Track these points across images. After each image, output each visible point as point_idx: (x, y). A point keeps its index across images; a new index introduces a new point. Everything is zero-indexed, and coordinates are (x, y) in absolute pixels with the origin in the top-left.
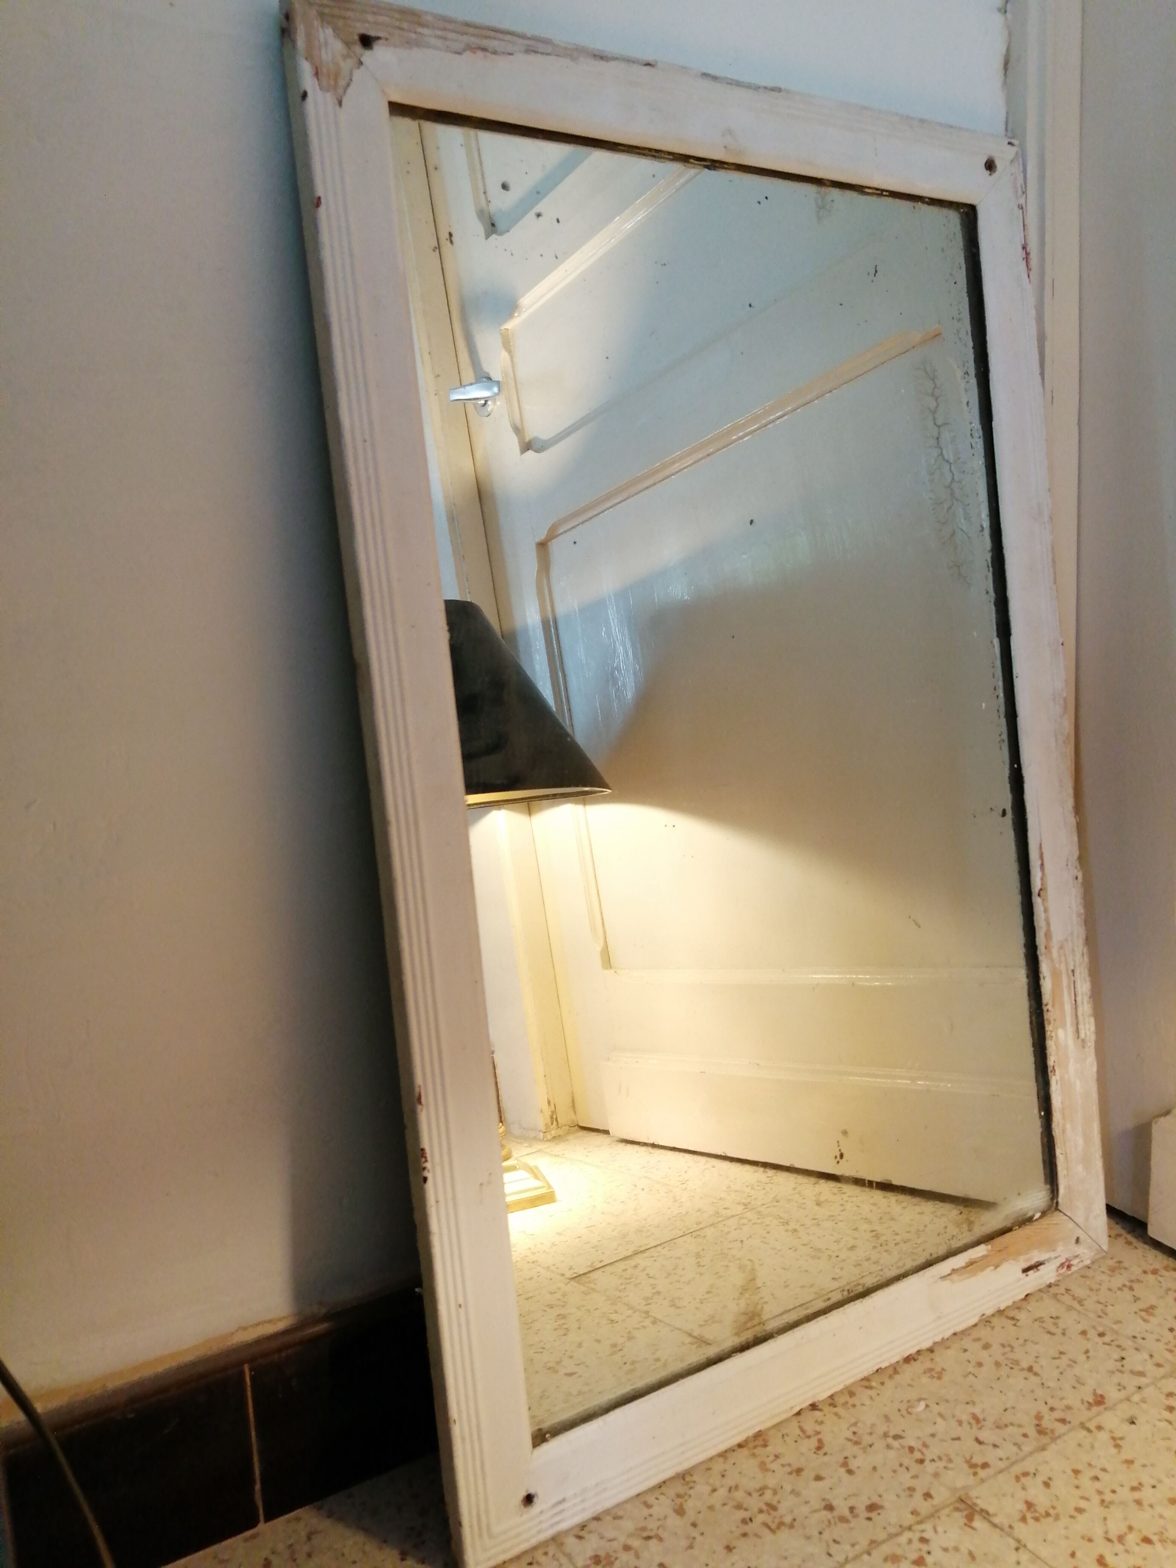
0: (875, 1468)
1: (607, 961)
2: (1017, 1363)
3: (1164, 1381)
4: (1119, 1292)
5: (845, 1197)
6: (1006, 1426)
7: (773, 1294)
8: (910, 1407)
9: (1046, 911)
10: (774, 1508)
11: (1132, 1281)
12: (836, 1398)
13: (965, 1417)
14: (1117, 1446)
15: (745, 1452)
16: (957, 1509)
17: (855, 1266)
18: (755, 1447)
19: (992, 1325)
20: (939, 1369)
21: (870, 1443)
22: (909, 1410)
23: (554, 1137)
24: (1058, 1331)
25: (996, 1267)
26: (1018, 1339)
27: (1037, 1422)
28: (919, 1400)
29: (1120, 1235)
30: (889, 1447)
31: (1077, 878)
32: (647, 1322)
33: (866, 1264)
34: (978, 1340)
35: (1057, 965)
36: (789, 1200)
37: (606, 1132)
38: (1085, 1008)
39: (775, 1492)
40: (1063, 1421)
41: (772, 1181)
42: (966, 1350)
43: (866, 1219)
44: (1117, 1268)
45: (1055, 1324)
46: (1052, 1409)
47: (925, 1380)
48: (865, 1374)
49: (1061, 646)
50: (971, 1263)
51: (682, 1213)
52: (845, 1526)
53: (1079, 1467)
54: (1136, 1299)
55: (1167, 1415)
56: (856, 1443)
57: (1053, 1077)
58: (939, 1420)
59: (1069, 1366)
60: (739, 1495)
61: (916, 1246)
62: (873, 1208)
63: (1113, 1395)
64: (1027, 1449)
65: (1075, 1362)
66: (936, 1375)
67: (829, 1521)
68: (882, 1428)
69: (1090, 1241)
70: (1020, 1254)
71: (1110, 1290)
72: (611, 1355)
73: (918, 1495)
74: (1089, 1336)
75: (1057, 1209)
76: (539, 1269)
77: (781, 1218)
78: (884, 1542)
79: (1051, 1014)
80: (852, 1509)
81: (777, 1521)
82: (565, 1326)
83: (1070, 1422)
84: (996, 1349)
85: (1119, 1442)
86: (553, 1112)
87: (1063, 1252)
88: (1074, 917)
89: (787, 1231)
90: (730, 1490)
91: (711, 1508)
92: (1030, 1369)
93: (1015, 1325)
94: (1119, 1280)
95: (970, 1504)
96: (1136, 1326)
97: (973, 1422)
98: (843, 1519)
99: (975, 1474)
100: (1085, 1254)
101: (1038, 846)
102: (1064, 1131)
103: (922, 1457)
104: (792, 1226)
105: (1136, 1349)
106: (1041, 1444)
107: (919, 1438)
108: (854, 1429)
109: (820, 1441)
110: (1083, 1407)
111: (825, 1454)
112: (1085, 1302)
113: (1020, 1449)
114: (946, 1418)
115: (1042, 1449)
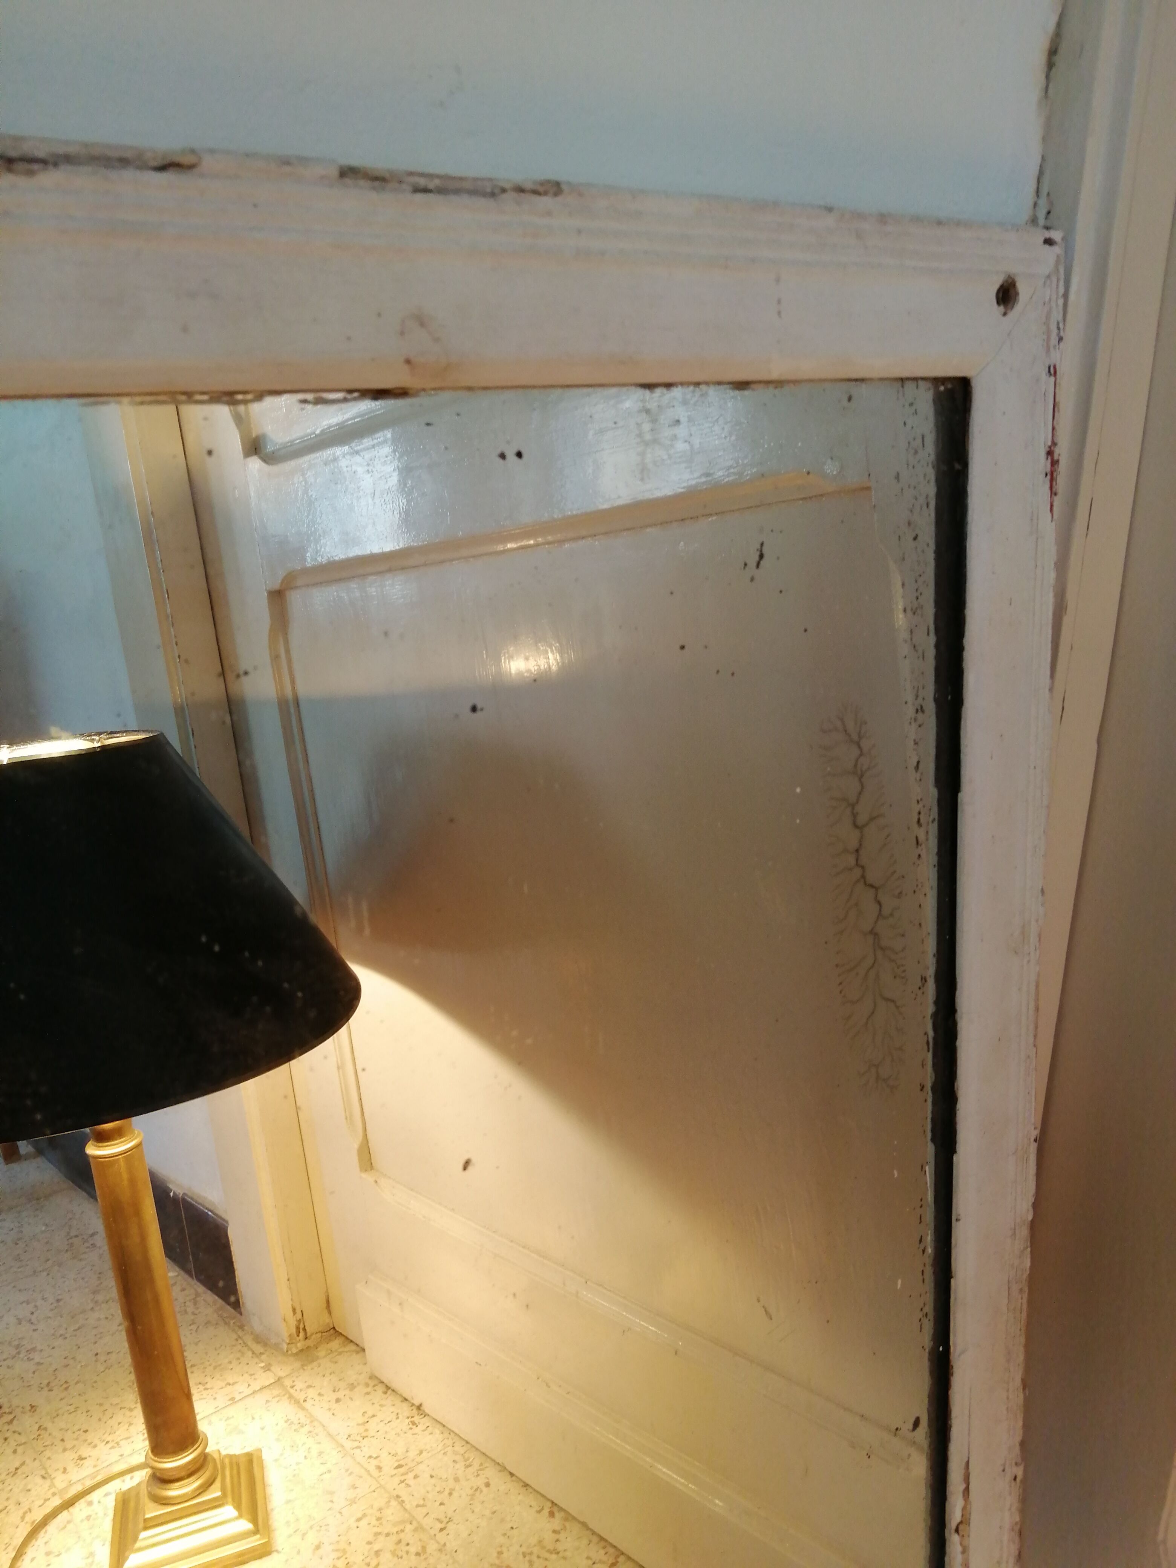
1: (367, 1162)
9: (965, 1551)
23: (302, 1351)
31: (1015, 1479)
86: (299, 1321)
101: (963, 1465)
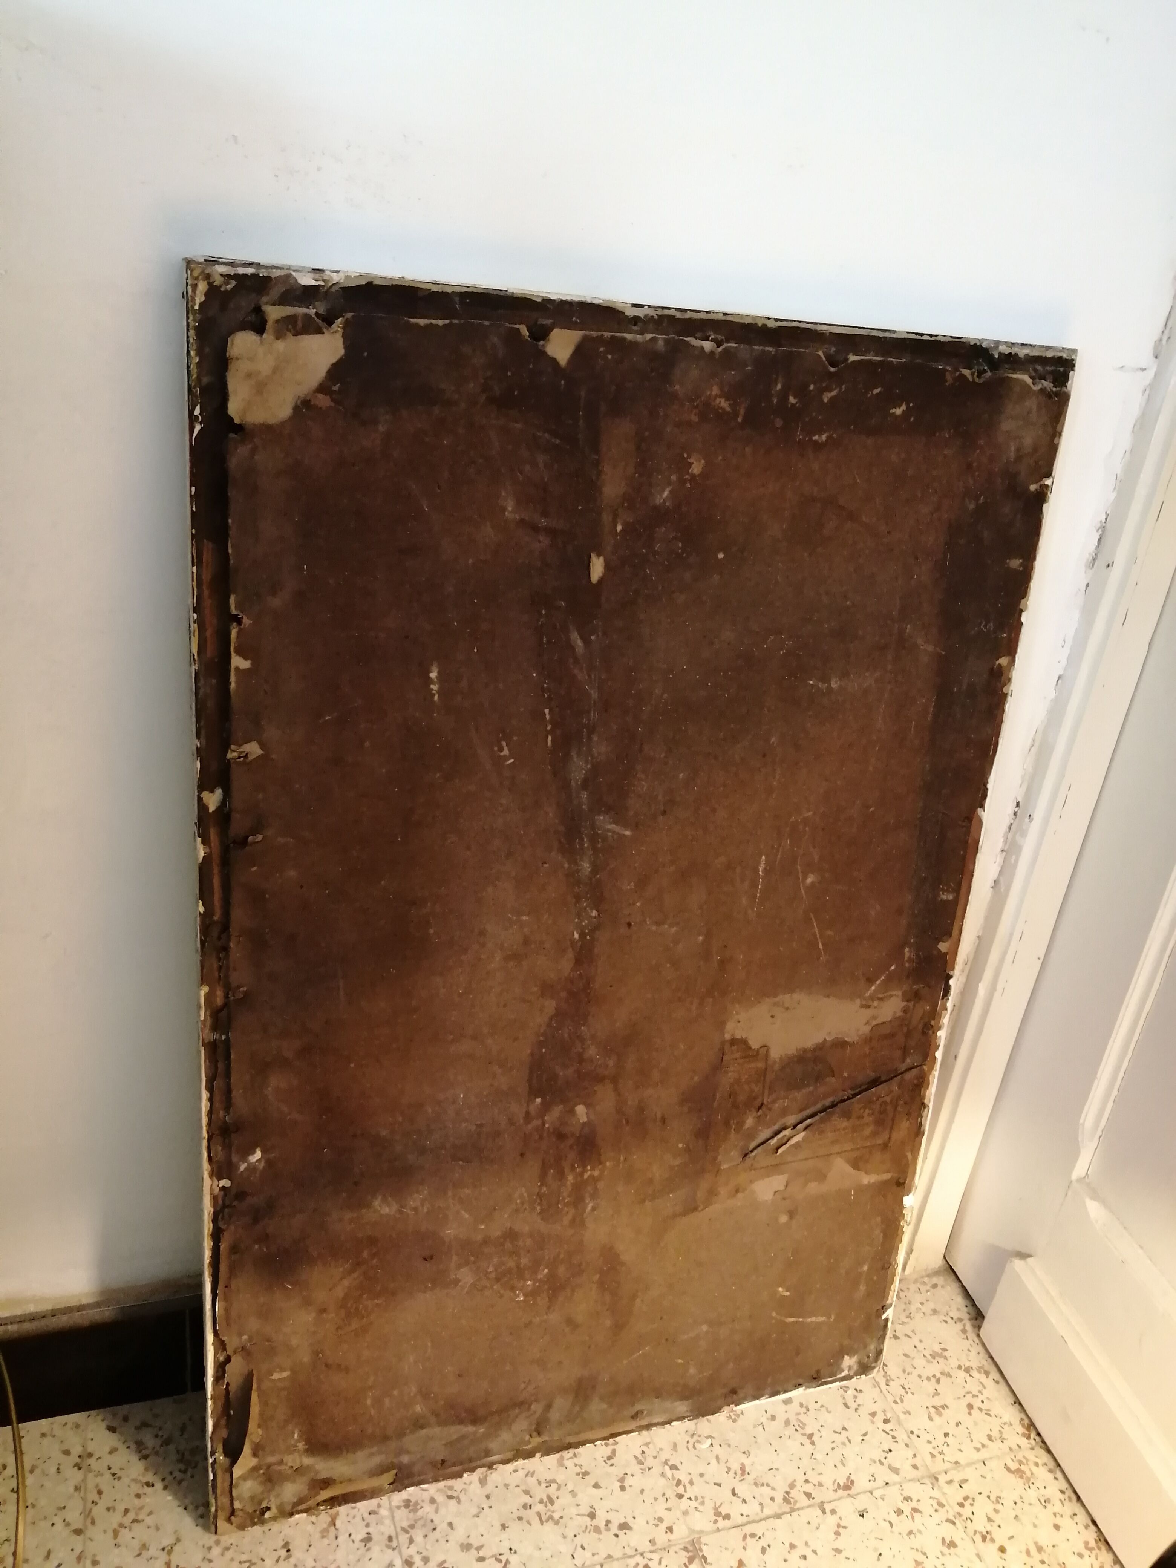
0: (642, 1491)
2: (803, 1425)
3: (910, 1483)
4: (925, 1381)
6: (763, 1485)
8: (698, 1442)
10: (552, 1502)
11: (943, 1373)
13: (736, 1467)
14: (837, 1533)
16: (685, 1549)
20: (738, 1412)
21: (650, 1467)
22: (696, 1444)
24: (853, 1405)
26: (816, 1402)
27: (788, 1490)
29: (960, 1320)
30: (663, 1474)
39: (559, 1489)
40: (808, 1495)
44: (939, 1355)
45: (855, 1397)
46: (807, 1481)
52: (596, 1535)
53: (796, 1543)
54: (936, 1393)
55: (893, 1517)
56: (640, 1463)
58: (714, 1462)
59: (843, 1444)
60: (532, 1481)
63: (862, 1482)
64: (767, 1512)
65: (850, 1441)
66: (733, 1417)
67: (586, 1527)
68: (663, 1456)
73: (663, 1526)
74: (875, 1419)
78: (618, 1559)
80: (608, 1522)
81: (549, 1513)
83: (813, 1498)
84: (794, 1407)
85: (841, 1530)
90: (527, 1475)
91: (506, 1486)
94: (935, 1368)
95: (697, 1548)
96: (919, 1421)
97: (739, 1472)
98: (597, 1530)
99: (716, 1522)
103: (683, 1493)
105: (907, 1445)
106: (780, 1512)
107: (690, 1474)
108: (645, 1449)
109: (614, 1452)
110: (831, 1488)
111: (612, 1465)
112: (891, 1383)
113: (762, 1511)
114: (720, 1461)
115: (778, 1516)
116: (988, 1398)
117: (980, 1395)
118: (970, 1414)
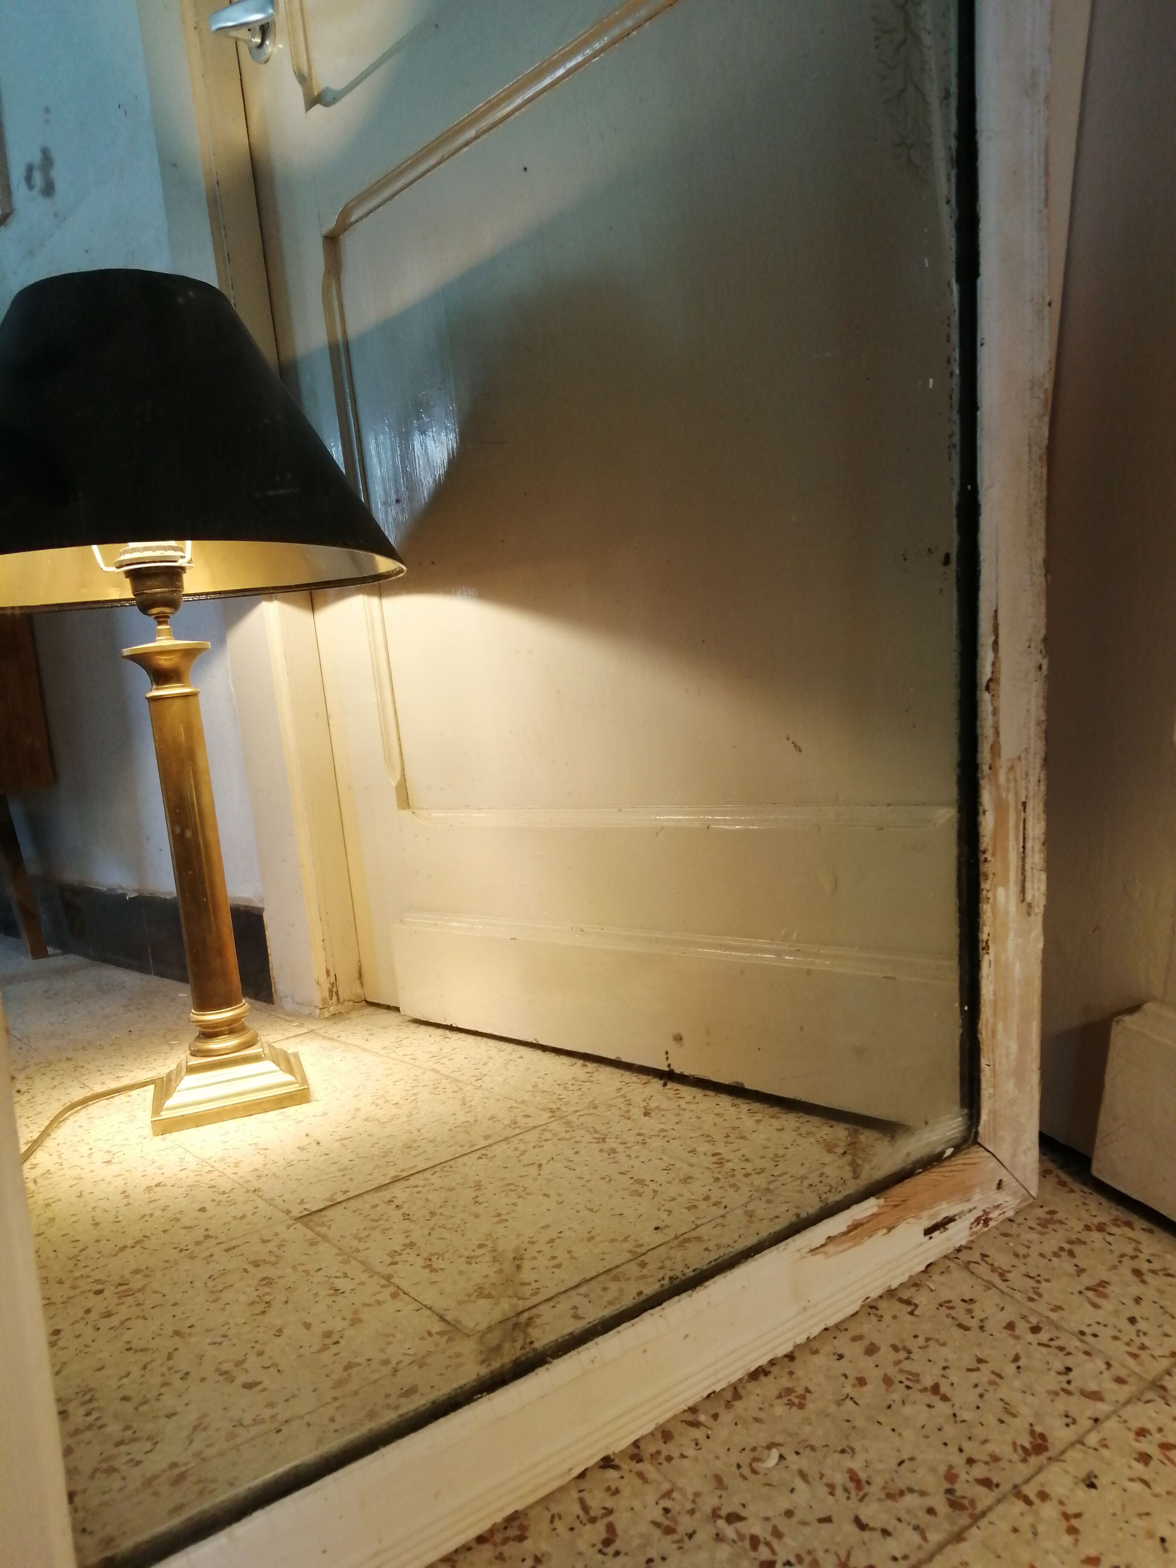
1: (404, 798)
2: (915, 1377)
3: (1129, 1408)
4: (1055, 1260)
5: (682, 1103)
6: (902, 1493)
7: (569, 1252)
8: (756, 1460)
9: (995, 712)
11: (1070, 1242)
12: (642, 1445)
13: (840, 1479)
14: (1072, 1531)
15: (487, 1551)
17: (689, 1209)
18: (505, 1541)
19: (880, 1313)
20: (800, 1391)
21: (690, 1531)
22: (755, 1465)
23: (333, 1015)
24: (974, 1324)
25: (890, 1230)
26: (916, 1337)
27: (948, 1486)
28: (770, 1447)
30: (719, 1537)
31: (1040, 668)
32: (385, 1295)
33: (703, 1205)
34: (857, 1338)
35: (1004, 795)
36: (610, 1106)
37: (397, 1009)
38: (1036, 858)
40: (986, 1483)
41: (592, 1079)
42: (841, 1357)
43: (709, 1136)
44: (1048, 1222)
45: (969, 1311)
47: (780, 1409)
48: (690, 1403)
49: (1047, 307)
50: (855, 1226)
51: (468, 1122)
54: (1080, 1271)
55: (1139, 1468)
56: (669, 1531)
57: (986, 956)
58: (799, 1484)
59: (992, 1383)
61: (773, 1178)
62: (718, 1120)
63: (1058, 1433)
64: (935, 1537)
65: (1001, 1377)
66: (796, 1401)
68: (709, 1502)
69: (1015, 1184)
70: (923, 1208)
71: (1042, 1255)
72: (320, 1351)
74: (1018, 1332)
75: (976, 1143)
76: (259, 1201)
77: (596, 1132)
79: (991, 866)
82: (267, 1298)
83: (997, 1486)
84: (885, 1354)
85: (1074, 1522)
86: (333, 985)
87: (979, 1201)
88: (1033, 725)
89: (601, 1151)
92: (935, 1389)
93: (911, 1313)
94: (1053, 1240)
96: (1083, 1315)
97: (851, 1486)
100: (1009, 1202)
101: (993, 614)
102: (994, 1032)
104: (611, 1143)
105: (1086, 1353)
106: (956, 1528)
107: (767, 1519)
108: (667, 1503)
109: (611, 1528)
110: (1015, 1457)
111: (617, 1553)
112: (1009, 1276)
113: (924, 1538)
114: (811, 1480)
115: (958, 1537)
116: (1152, 1255)
117: (1138, 1254)
118: (1144, 1282)
